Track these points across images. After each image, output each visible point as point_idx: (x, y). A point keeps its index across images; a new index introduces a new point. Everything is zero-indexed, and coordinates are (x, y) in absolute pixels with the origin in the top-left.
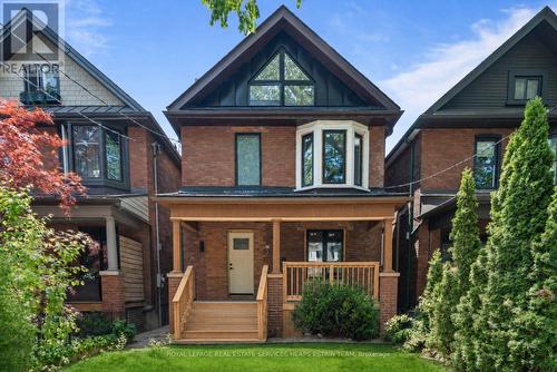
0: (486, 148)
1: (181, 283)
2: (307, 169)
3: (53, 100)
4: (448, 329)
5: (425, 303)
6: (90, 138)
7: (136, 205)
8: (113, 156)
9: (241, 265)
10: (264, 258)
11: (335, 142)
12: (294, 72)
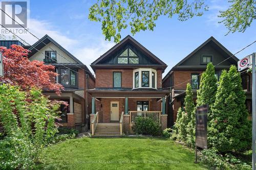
0: (195, 77)
1: (94, 117)
2: (137, 82)
3: (54, 62)
4: (185, 133)
5: (177, 125)
6: (65, 73)
7: (80, 93)
8: (73, 78)
9: (115, 112)
10: (122, 109)
11: (146, 75)
12: (132, 54)
